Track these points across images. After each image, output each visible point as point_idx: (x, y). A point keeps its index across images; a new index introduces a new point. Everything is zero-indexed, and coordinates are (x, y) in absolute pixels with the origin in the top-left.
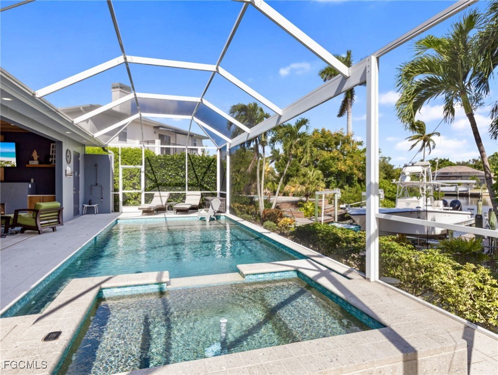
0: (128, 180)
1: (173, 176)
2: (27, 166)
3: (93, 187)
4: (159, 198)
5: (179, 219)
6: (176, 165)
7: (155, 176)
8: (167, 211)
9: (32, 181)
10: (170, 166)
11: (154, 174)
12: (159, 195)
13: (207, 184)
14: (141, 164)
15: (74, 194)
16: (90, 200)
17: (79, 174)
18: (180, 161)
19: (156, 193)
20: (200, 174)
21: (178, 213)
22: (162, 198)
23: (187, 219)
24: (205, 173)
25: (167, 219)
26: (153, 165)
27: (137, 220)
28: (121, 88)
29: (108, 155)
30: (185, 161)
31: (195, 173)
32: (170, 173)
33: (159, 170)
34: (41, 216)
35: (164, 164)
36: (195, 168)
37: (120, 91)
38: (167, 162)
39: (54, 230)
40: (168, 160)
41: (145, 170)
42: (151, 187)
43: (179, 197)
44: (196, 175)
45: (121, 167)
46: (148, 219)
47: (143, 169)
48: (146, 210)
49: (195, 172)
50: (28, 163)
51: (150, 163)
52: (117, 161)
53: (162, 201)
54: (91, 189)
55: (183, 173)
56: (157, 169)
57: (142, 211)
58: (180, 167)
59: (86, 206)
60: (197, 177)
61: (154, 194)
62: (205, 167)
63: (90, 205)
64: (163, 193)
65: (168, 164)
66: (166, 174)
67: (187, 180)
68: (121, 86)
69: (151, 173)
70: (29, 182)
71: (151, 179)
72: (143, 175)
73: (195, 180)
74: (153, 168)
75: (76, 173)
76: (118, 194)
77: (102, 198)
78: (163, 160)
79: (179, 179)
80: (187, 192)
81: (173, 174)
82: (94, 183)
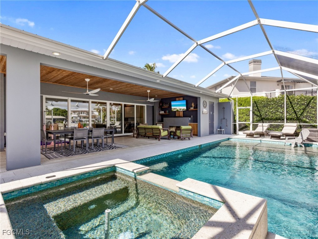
0: (247, 116)
1: (274, 112)
2: (190, 110)
3: (222, 120)
4: (262, 127)
5: (271, 142)
6: (276, 105)
7: (260, 113)
8: (265, 136)
9: (192, 117)
10: (271, 105)
11: (259, 111)
12: (262, 125)
13: (306, 118)
14: (250, 106)
15: (209, 123)
16: (221, 127)
17: (214, 113)
18: (280, 101)
19: (260, 124)
20: (298, 110)
21: (272, 138)
22: (264, 127)
23: (277, 143)
24: (304, 109)
25: (262, 141)
26: (258, 106)
27: (241, 140)
28: (254, 62)
29: (230, 102)
30: (284, 101)
31: (294, 110)
32: (271, 111)
33: (263, 109)
34: (182, 132)
35: (267, 105)
36: (294, 106)
37: (254, 64)
38: (269, 103)
39: (189, 139)
40: (270, 102)
41: (253, 109)
42: (257, 120)
43: (279, 127)
44: (295, 111)
45: (237, 108)
46: (248, 140)
47: (251, 109)
48: (249, 134)
49: (293, 108)
50: (190, 109)
51: (256, 105)
52: (235, 104)
53: (263, 129)
54: (221, 121)
55: (282, 110)
56: (262, 108)
57: (246, 135)
58: (279, 106)
59: (218, 129)
60: (295, 113)
61: (258, 124)
62: (304, 104)
63: (220, 129)
64: (265, 124)
65: (269, 105)
66: (268, 111)
67: (285, 116)
68: (254, 61)
69: (257, 111)
70: (191, 117)
71: (257, 115)
72: (251, 113)
73: (294, 115)
74: (258, 107)
75: (211, 113)
76: (236, 124)
77: (227, 126)
78: (265, 102)
79: (279, 115)
80: (285, 124)
81: (274, 111)
82: (223, 118)
